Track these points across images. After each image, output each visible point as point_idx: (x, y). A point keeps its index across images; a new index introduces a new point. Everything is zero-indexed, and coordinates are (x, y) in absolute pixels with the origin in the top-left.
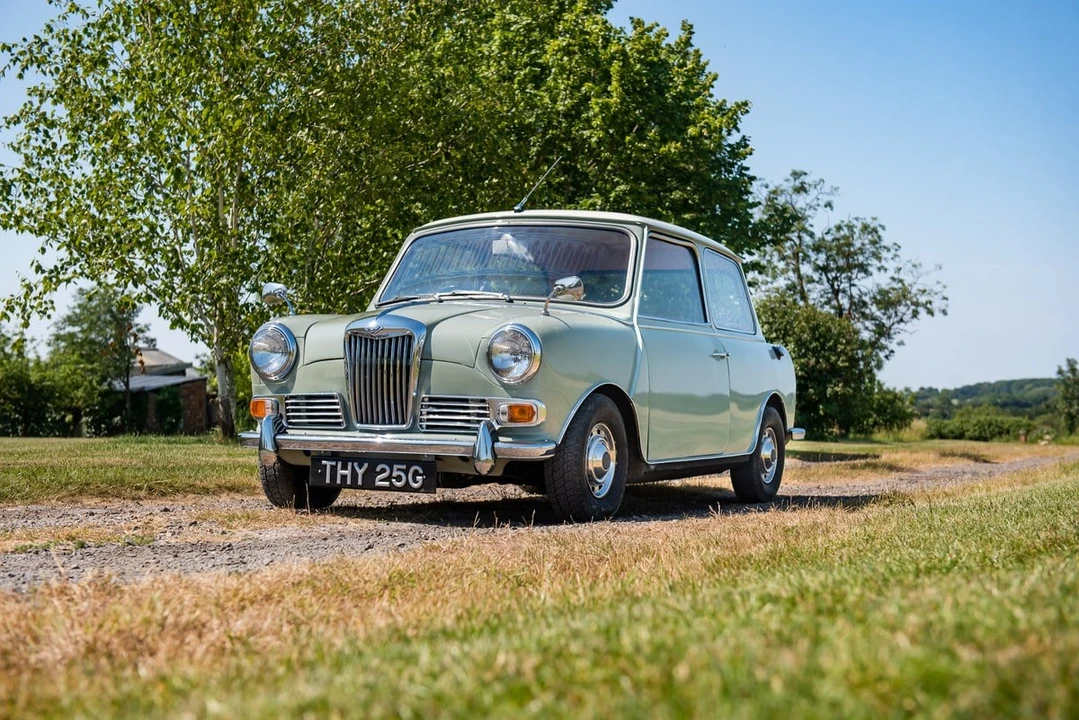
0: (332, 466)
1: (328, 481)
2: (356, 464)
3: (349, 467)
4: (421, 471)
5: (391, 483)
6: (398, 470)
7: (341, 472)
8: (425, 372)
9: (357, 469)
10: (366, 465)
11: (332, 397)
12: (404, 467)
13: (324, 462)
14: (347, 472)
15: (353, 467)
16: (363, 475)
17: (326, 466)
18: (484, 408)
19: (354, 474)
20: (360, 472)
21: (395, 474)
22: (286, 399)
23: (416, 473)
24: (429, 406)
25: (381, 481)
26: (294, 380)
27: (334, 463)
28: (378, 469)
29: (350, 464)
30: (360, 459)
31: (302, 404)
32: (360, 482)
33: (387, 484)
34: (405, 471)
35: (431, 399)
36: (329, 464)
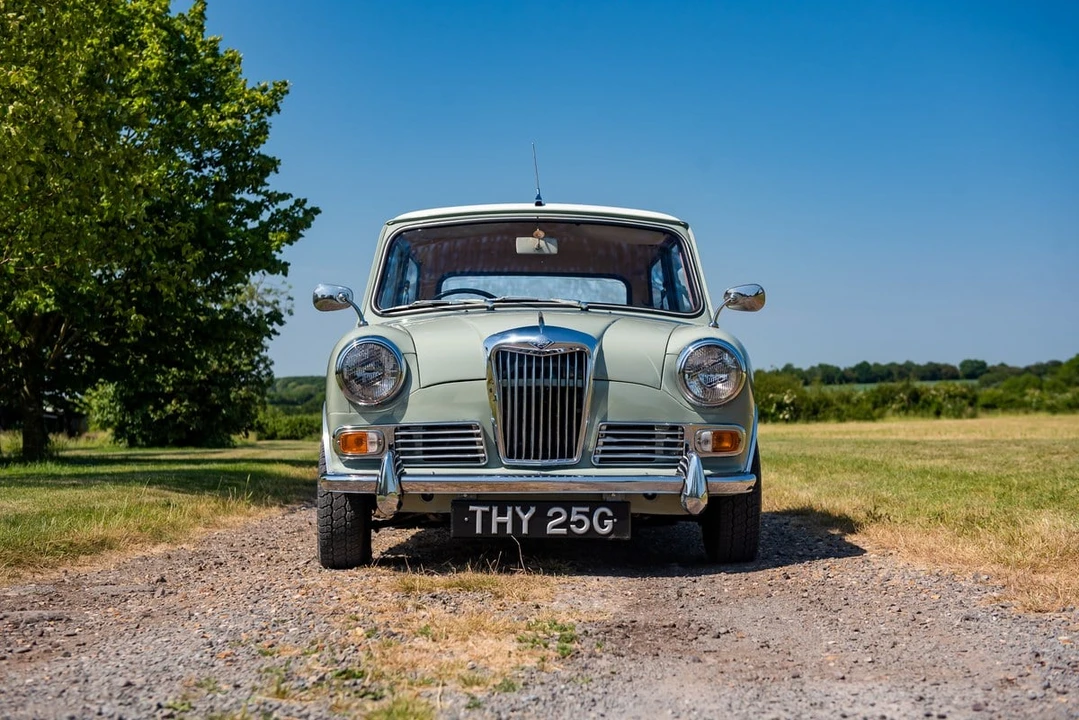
0: (483, 512)
1: (479, 530)
2: (518, 509)
3: (509, 513)
4: (610, 513)
5: (569, 529)
6: (578, 513)
7: (496, 519)
8: (601, 394)
9: (521, 514)
10: (533, 510)
11: (469, 427)
12: (587, 509)
13: (471, 508)
14: (508, 519)
15: (515, 514)
16: (530, 521)
17: (475, 512)
18: (676, 436)
19: (517, 521)
20: (526, 518)
21: (574, 518)
22: (396, 430)
23: (603, 517)
24: (607, 435)
25: (554, 527)
26: (405, 405)
27: (487, 509)
28: (550, 513)
29: (510, 509)
30: (524, 502)
31: (418, 437)
32: (525, 530)
33: (563, 531)
34: (590, 516)
35: (609, 427)
36: (479, 510)
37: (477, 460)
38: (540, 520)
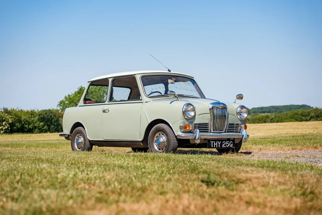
0: (213, 143)
1: (212, 147)
3: (217, 143)
4: (232, 143)
5: (226, 146)
6: (227, 142)
7: (215, 144)
9: (218, 143)
10: (220, 142)
11: (207, 124)
12: (229, 142)
13: (211, 142)
17: (211, 143)
18: (237, 126)
21: (227, 144)
23: (231, 143)
24: (229, 126)
26: (195, 119)
28: (223, 143)
29: (217, 142)
30: (219, 140)
31: (197, 126)
32: (219, 147)
33: (225, 146)
34: (229, 143)
35: (229, 124)
36: (212, 142)
37: (207, 131)
38: (221, 144)
